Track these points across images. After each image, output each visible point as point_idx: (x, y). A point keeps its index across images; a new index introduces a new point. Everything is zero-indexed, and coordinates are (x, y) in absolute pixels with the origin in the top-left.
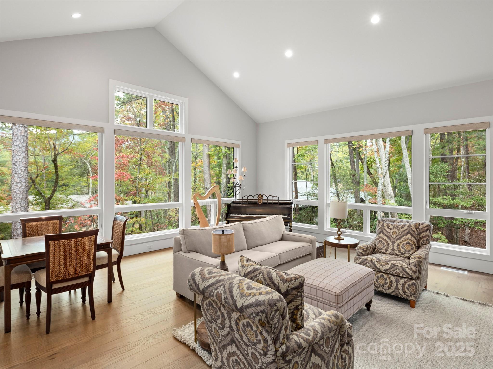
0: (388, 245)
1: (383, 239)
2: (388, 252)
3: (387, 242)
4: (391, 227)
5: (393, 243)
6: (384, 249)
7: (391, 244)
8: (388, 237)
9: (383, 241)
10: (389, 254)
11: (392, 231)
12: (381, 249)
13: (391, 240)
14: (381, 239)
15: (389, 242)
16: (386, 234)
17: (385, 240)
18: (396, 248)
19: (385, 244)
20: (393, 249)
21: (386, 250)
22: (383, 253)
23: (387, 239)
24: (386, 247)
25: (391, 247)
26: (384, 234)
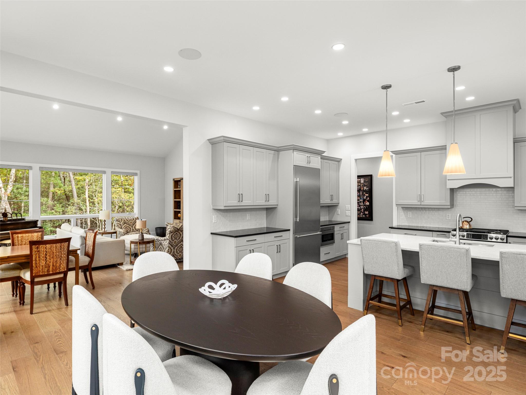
0: (130, 228)
1: (127, 226)
2: (131, 231)
3: (129, 227)
4: (128, 220)
5: (132, 227)
6: (129, 230)
7: (131, 227)
8: (129, 225)
9: (127, 227)
10: (132, 232)
11: (130, 222)
12: (128, 231)
13: (131, 226)
14: (126, 227)
15: (130, 227)
16: (128, 224)
17: (128, 227)
18: (134, 229)
19: (129, 228)
20: (133, 230)
21: (130, 231)
22: (129, 232)
23: (129, 226)
24: (129, 229)
25: (132, 229)
26: (126, 224)
